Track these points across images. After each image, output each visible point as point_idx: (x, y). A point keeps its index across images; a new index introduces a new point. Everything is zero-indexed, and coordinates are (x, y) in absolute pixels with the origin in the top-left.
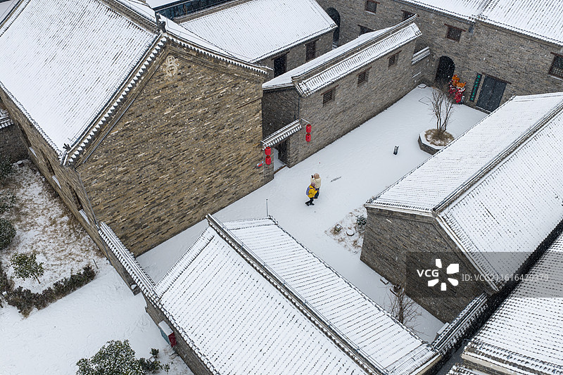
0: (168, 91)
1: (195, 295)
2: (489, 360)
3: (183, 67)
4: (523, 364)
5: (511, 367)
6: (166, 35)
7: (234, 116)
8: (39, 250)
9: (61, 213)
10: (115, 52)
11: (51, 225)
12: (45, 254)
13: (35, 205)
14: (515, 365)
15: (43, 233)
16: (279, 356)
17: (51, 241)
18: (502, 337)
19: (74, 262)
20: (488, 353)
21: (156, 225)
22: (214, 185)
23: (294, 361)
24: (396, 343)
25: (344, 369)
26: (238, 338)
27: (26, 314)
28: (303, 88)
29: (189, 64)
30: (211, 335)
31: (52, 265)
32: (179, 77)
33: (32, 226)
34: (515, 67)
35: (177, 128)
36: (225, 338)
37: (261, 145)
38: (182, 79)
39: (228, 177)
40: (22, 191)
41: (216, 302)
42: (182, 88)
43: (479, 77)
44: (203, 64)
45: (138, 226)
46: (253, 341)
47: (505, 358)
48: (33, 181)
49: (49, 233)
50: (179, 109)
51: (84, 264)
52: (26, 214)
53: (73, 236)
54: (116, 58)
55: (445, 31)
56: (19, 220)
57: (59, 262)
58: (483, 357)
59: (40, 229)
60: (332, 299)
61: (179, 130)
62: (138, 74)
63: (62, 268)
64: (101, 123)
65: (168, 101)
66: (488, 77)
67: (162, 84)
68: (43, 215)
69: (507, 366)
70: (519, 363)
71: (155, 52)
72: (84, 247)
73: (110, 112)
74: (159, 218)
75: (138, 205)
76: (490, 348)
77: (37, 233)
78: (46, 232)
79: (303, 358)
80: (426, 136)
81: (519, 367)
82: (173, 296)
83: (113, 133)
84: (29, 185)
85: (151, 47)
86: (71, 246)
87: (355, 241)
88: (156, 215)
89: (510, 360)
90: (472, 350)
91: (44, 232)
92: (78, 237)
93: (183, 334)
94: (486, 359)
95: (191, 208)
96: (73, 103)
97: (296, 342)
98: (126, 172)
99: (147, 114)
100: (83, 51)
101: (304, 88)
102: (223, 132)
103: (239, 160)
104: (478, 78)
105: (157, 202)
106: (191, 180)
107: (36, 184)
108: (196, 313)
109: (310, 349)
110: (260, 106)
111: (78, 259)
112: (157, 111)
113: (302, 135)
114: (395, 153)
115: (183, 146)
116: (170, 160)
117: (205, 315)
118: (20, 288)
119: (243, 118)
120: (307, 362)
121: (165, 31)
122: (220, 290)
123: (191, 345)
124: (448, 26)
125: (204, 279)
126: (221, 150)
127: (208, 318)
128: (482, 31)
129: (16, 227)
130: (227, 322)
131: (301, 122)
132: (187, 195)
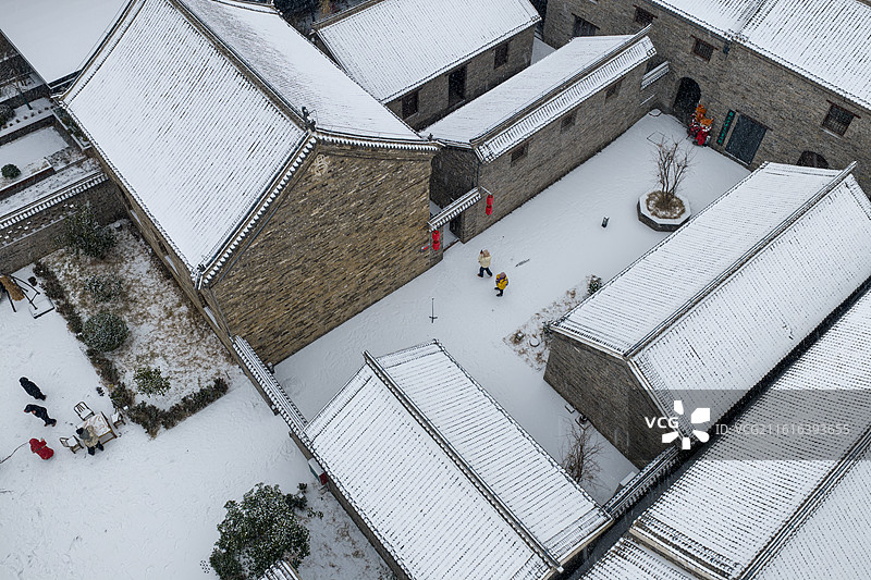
0: (316, 192)
1: (351, 442)
2: (655, 539)
3: (334, 164)
4: (686, 548)
5: (674, 550)
6: (315, 134)
7: (394, 202)
8: (157, 351)
9: (177, 300)
10: (251, 140)
11: (168, 318)
12: (165, 357)
13: (145, 289)
14: (678, 548)
15: (159, 329)
16: (441, 518)
17: (171, 339)
18: (674, 513)
19: (200, 369)
20: (655, 530)
21: (297, 330)
22: (367, 279)
23: (456, 525)
24: (565, 508)
25: (506, 539)
26: (397, 495)
27: (152, 432)
28: (484, 152)
29: (341, 159)
30: (368, 488)
31: (176, 373)
32: (330, 174)
33: (145, 317)
34: (780, 110)
35: (325, 227)
36: (384, 494)
37: (427, 227)
38: (333, 176)
39: (385, 267)
40: (126, 267)
41: (374, 452)
42: (332, 186)
43: (731, 114)
44: (359, 156)
45: (276, 335)
46: (414, 500)
47: (670, 539)
48: (137, 253)
49: (166, 329)
50: (328, 208)
51: (212, 372)
52: (134, 301)
53: (195, 334)
54: (253, 149)
55: (690, 45)
56: (127, 309)
57: (182, 369)
58: (649, 535)
59: (155, 322)
60: (500, 455)
61: (328, 229)
62: (282, 182)
63: (187, 377)
64: (239, 239)
65: (317, 202)
66: (743, 116)
67: (310, 186)
68: (156, 302)
69: (670, 548)
70: (682, 546)
71: (302, 155)
72: (210, 349)
73: (249, 226)
74: (302, 322)
75: (277, 313)
76: (659, 525)
77: (152, 328)
78: (163, 327)
79: (465, 524)
80: (648, 201)
81: (682, 550)
82: (327, 441)
83: (253, 246)
84: (133, 258)
85: (298, 149)
86: (195, 348)
87: (539, 355)
88: (299, 320)
89: (675, 542)
90: (641, 525)
91: (160, 327)
92: (202, 336)
93: (338, 485)
94: (652, 537)
95: (339, 307)
96: (201, 202)
97: (458, 507)
98: (266, 282)
99: (291, 219)
100: (208, 129)
101: (486, 153)
102: (380, 221)
103: (400, 247)
104: (730, 116)
105: (300, 307)
106: (340, 277)
107: (141, 258)
108: (351, 463)
109: (473, 515)
110: (428, 185)
111: (204, 365)
112: (303, 214)
113: (482, 206)
114: (604, 226)
115: (332, 243)
116: (316, 261)
117: (362, 466)
118: (144, 403)
119: (405, 202)
120: (468, 528)
121: (313, 131)
122: (378, 440)
123: (347, 497)
124: (697, 39)
125: (360, 425)
126: (378, 241)
127: (365, 470)
128: (740, 55)
129: (126, 318)
130: (385, 477)
131: (480, 190)
132: (335, 294)
